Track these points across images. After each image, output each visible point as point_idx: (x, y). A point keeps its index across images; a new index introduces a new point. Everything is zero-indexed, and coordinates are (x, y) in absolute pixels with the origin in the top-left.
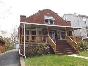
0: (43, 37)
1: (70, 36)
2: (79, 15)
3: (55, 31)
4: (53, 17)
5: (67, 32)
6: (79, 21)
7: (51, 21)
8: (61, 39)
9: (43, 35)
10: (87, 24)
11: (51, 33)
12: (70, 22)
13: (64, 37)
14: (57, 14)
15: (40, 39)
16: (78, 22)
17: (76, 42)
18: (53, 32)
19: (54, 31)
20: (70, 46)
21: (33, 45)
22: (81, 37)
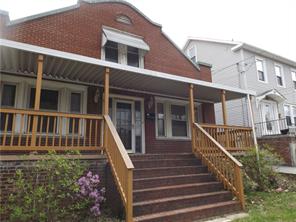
0: (88, 120)
1: (204, 122)
2: (244, 44)
3: (148, 98)
4: (144, 39)
5: (195, 109)
6: (244, 69)
7: (133, 56)
8: (169, 135)
9: (89, 112)
10: (266, 82)
11: (129, 106)
12: (209, 67)
13: (180, 127)
14: (160, 27)
15: (70, 131)
16: (237, 73)
17: (230, 151)
18: (138, 104)
19: (142, 100)
20: (206, 169)
21: (8, 165)
22: (251, 130)
